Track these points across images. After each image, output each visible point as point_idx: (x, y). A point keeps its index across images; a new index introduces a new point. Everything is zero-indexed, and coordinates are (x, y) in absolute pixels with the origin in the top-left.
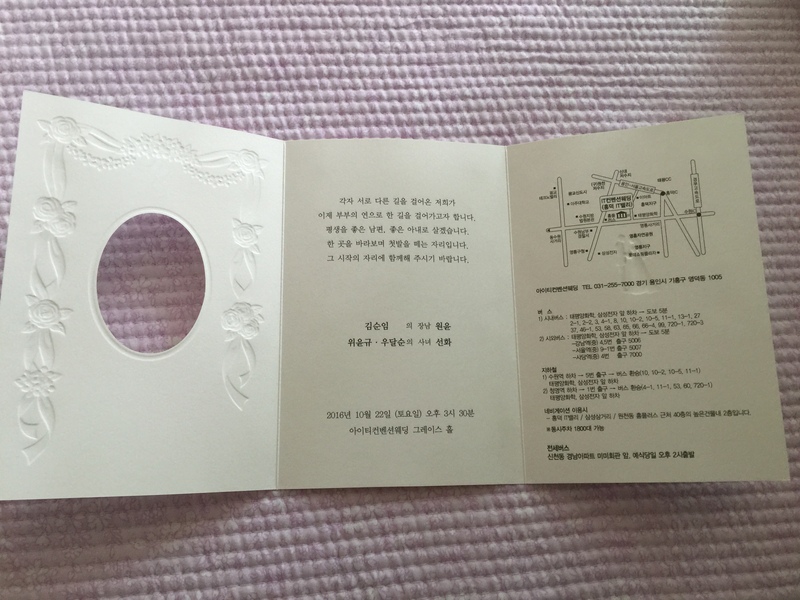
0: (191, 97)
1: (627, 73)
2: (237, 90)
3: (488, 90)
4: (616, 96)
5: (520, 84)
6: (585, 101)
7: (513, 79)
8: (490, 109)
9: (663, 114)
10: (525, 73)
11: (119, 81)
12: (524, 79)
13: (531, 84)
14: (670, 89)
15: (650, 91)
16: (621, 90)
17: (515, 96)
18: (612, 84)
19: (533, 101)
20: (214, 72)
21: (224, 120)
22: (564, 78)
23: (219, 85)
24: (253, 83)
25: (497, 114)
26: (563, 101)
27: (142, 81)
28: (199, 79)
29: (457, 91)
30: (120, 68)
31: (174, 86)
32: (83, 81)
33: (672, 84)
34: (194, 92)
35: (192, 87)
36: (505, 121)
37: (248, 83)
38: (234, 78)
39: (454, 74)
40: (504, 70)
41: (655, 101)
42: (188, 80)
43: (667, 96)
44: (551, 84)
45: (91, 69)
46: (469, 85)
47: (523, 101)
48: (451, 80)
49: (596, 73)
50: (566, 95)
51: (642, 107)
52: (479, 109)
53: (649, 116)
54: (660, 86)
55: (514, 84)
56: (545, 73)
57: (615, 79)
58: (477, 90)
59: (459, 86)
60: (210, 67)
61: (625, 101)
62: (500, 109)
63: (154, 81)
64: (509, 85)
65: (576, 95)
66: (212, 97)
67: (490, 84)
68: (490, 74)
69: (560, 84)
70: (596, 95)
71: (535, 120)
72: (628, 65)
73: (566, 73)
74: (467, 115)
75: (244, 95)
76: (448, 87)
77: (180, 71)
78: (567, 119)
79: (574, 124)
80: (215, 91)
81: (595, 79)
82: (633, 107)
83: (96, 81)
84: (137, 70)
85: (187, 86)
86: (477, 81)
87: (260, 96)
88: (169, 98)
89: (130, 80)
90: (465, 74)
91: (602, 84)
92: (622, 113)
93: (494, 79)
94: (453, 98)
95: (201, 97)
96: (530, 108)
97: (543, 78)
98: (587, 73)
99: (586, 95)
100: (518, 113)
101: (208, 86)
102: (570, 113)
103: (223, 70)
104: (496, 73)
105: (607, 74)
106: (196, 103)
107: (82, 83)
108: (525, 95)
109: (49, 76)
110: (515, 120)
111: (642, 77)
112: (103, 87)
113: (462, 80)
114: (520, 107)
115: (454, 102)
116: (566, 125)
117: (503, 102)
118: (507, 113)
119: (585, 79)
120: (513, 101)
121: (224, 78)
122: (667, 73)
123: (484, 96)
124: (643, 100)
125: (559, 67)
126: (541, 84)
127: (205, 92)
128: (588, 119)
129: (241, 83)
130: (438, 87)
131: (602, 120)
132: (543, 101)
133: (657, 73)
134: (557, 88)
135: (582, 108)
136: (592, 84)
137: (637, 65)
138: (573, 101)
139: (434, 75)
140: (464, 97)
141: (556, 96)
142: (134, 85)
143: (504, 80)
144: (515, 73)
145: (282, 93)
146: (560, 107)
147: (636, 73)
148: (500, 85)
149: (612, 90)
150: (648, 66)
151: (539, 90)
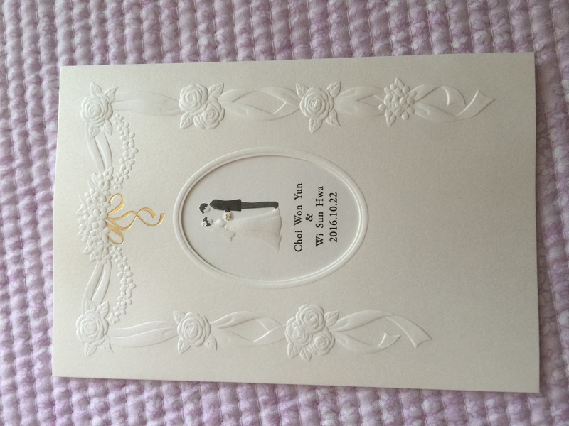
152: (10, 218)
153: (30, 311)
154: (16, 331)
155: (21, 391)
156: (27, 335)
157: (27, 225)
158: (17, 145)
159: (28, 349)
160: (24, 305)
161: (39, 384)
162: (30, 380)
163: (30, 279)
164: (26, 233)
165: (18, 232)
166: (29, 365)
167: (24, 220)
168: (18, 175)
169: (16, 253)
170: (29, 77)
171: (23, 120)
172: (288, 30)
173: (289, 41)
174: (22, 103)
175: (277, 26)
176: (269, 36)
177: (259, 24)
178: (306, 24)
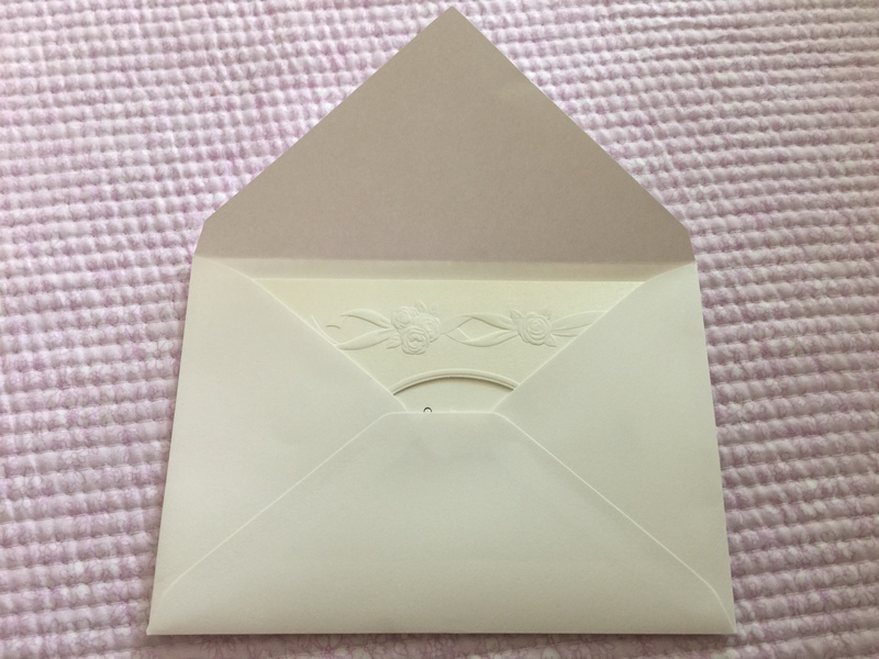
0: (223, 100)
1: (802, 37)
2: (284, 87)
3: (617, 68)
4: (790, 66)
5: (659, 58)
6: (750, 74)
7: (648, 52)
8: (620, 92)
9: (858, 85)
10: (665, 44)
11: (130, 85)
12: (664, 51)
13: (673, 57)
14: (861, 55)
15: (835, 57)
16: (796, 58)
17: (654, 73)
18: (783, 51)
19: (678, 77)
20: (253, 66)
21: (267, 126)
22: (718, 47)
23: (259, 82)
24: (304, 78)
25: (631, 98)
26: (720, 76)
27: (159, 83)
28: (234, 77)
29: (575, 72)
30: (130, 68)
31: (202, 87)
32: (83, 87)
33: (863, 48)
34: (228, 93)
35: (225, 87)
36: (643, 106)
37: (297, 77)
38: (279, 72)
39: (569, 51)
40: (635, 41)
41: (843, 71)
42: (219, 78)
43: (859, 63)
44: (700, 55)
45: (94, 72)
46: (590, 64)
47: (666, 79)
48: (566, 59)
49: (760, 39)
50: (723, 69)
51: (828, 79)
52: (606, 93)
53: (838, 89)
54: (847, 51)
55: (651, 58)
56: (691, 42)
57: (785, 44)
58: (602, 69)
59: (576, 65)
60: (247, 60)
61: (804, 72)
62: (634, 91)
63: (175, 82)
64: (644, 60)
65: (736, 67)
66: (251, 98)
67: (618, 60)
68: (617, 48)
69: (713, 55)
70: (764, 67)
71: (684, 103)
72: (802, 27)
73: (719, 40)
74: (590, 102)
75: (293, 93)
76: (562, 67)
77: (208, 68)
78: (727, 99)
79: (738, 104)
80: (255, 90)
81: (759, 46)
82: (815, 79)
83: (99, 86)
84: (152, 69)
85: (218, 86)
86: (601, 58)
87: (314, 93)
88: (195, 101)
89: (143, 83)
90: (583, 50)
91: (769, 53)
92: (801, 88)
93: (624, 54)
94: (569, 81)
95: (236, 99)
96: (675, 87)
97: (689, 49)
98: (747, 39)
99: (750, 67)
100: (660, 96)
101: (246, 84)
102: (730, 91)
103: (264, 63)
104: (625, 47)
105: (774, 39)
106: (230, 107)
107: (82, 89)
108: (667, 72)
109: (39, 83)
110: (656, 104)
111: (822, 40)
112: (109, 92)
113: (580, 57)
114: (662, 87)
115: (572, 86)
116: (727, 107)
117: (638, 82)
118: (644, 96)
119: (746, 46)
120: (651, 81)
121: (266, 73)
122: (854, 34)
123: (612, 77)
124: (827, 70)
125: (710, 34)
126: (687, 56)
127: (241, 93)
128: (757, 97)
129: (289, 78)
130: (549, 68)
131: (775, 97)
132: (692, 78)
133: (842, 35)
134: (709, 60)
135: (747, 84)
136: (756, 52)
137: (812, 25)
138: (733, 75)
139: (542, 54)
140: (584, 79)
141: (709, 70)
142: (149, 88)
143: (636, 54)
144: (650, 45)
145: (342, 88)
146: (717, 84)
147: (814, 36)
148: (632, 60)
149: (785, 59)
150: (827, 26)
151: (686, 64)
152: (627, 102)
157: (621, 117)
158: (697, 109)
164: (612, 117)
165: (613, 109)
167: (626, 115)
168: (668, 110)
169: (593, 108)
170: (766, 120)
171: (723, 115)
172: (838, 369)
173: (827, 370)
174: (739, 114)
175: (842, 358)
176: (830, 350)
177: (841, 339)
178: (846, 387)
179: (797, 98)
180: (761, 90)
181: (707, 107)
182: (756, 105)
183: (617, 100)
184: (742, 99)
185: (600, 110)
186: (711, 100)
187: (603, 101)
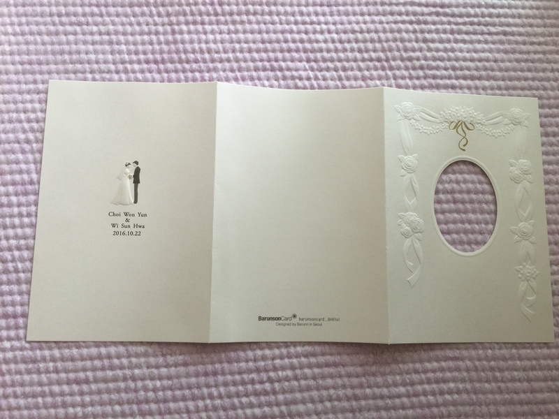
0: (153, 28)
1: (476, 16)
2: (187, 23)
3: (372, 27)
4: (467, 33)
5: (395, 22)
6: (444, 36)
7: (390, 18)
8: (372, 41)
9: (501, 47)
10: (400, 14)
11: (101, 16)
12: (399, 18)
13: (403, 22)
14: (507, 29)
15: (492, 29)
16: (470, 28)
17: (392, 31)
18: (465, 24)
19: (405, 35)
20: (170, 9)
21: (177, 46)
22: (429, 18)
23: (174, 19)
24: (199, 18)
25: (378, 45)
26: (428, 36)
27: (118, 15)
28: (159, 15)
29: (348, 27)
30: (101, 5)
31: (141, 19)
32: (75, 15)
33: (509, 25)
34: (156, 24)
35: (154, 21)
36: (383, 50)
37: (195, 18)
38: (185, 14)
39: (347, 14)
40: (384, 11)
41: (496, 38)
42: (151, 15)
43: (505, 34)
44: (419, 22)
45: (81, 6)
46: (358, 23)
47: (398, 35)
48: (345, 18)
49: (453, 15)
50: (430, 32)
51: (486, 42)
52: (365, 41)
53: (491, 49)
54: (500, 26)
55: (391, 22)
56: (415, 14)
57: (467, 20)
58: (364, 26)
59: (350, 23)
60: (167, 5)
61: (474, 37)
62: (380, 41)
63: (126, 16)
64: (387, 23)
65: (437, 31)
66: (168, 28)
67: (373, 22)
68: (373, 14)
69: (426, 23)
70: (452, 32)
71: (406, 50)
72: (477, 10)
73: (430, 14)
74: (355, 45)
75: (192, 27)
76: (342, 23)
77: (145, 8)
78: (430, 50)
79: (435, 54)
80: (171, 24)
81: (452, 19)
82: (479, 42)
83: (84, 15)
84: (114, 7)
85: (150, 20)
86: (364, 19)
87: (204, 28)
88: (137, 28)
89: (109, 15)
90: (355, 14)
91: (457, 24)
92: (470, 46)
93: (376, 18)
94: (345, 32)
95: (160, 29)
96: (402, 41)
97: (413, 18)
98: (446, 15)
99: (445, 32)
100: (393, 45)
101: (166, 20)
102: (432, 45)
103: (177, 8)
104: (378, 14)
105: (461, 16)
106: (157, 33)
107: (75, 16)
108: (399, 31)
109: (50, 10)
110: (391, 50)
111: (487, 19)
112: (90, 19)
113: (353, 18)
114: (395, 40)
115: (346, 35)
116: (429, 54)
117: (382, 35)
118: (385, 44)
119: (445, 19)
120: (390, 35)
121: (178, 14)
122: (506, 16)
123: (369, 31)
124: (487, 36)
125: (426, 10)
126: (411, 23)
127: (163, 25)
128: (446, 50)
129: (190, 18)
130: (334, 24)
131: (456, 51)
132: (412, 36)
133: (499, 16)
134: (423, 26)
135: (441, 41)
136: (449, 23)
137: (484, 9)
138: (435, 36)
139: (332, 15)
140: (354, 32)
141: (422, 32)
142: (112, 18)
143: (384, 19)
144: (392, 14)
145: (220, 26)
146: (425, 41)
147: (483, 16)
148: (381, 22)
149: (464, 28)
150: (492, 10)
151: (410, 27)
152: (375, 47)
153: (325, 54)
154: (316, 45)
155: (284, 45)
156: (313, 51)
157: (370, 56)
158: (412, 54)
159: (305, 51)
160: (328, 51)
161: (287, 55)
162: (289, 51)
163: (342, 55)
164: (366, 55)
165: (367, 51)
166: (297, 51)
167: (373, 55)
168: (397, 54)
169: (356, 49)
170: (448, 64)
171: (426, 59)
172: (463, 202)
173: (457, 202)
174: (435, 59)
175: (466, 197)
176: (461, 192)
177: (467, 187)
178: (466, 212)
179: (467, 52)
180: (448, 46)
181: (418, 54)
182: (445, 55)
183: (370, 46)
184: (438, 50)
185: (360, 51)
186: (421, 50)
187: (362, 45)
